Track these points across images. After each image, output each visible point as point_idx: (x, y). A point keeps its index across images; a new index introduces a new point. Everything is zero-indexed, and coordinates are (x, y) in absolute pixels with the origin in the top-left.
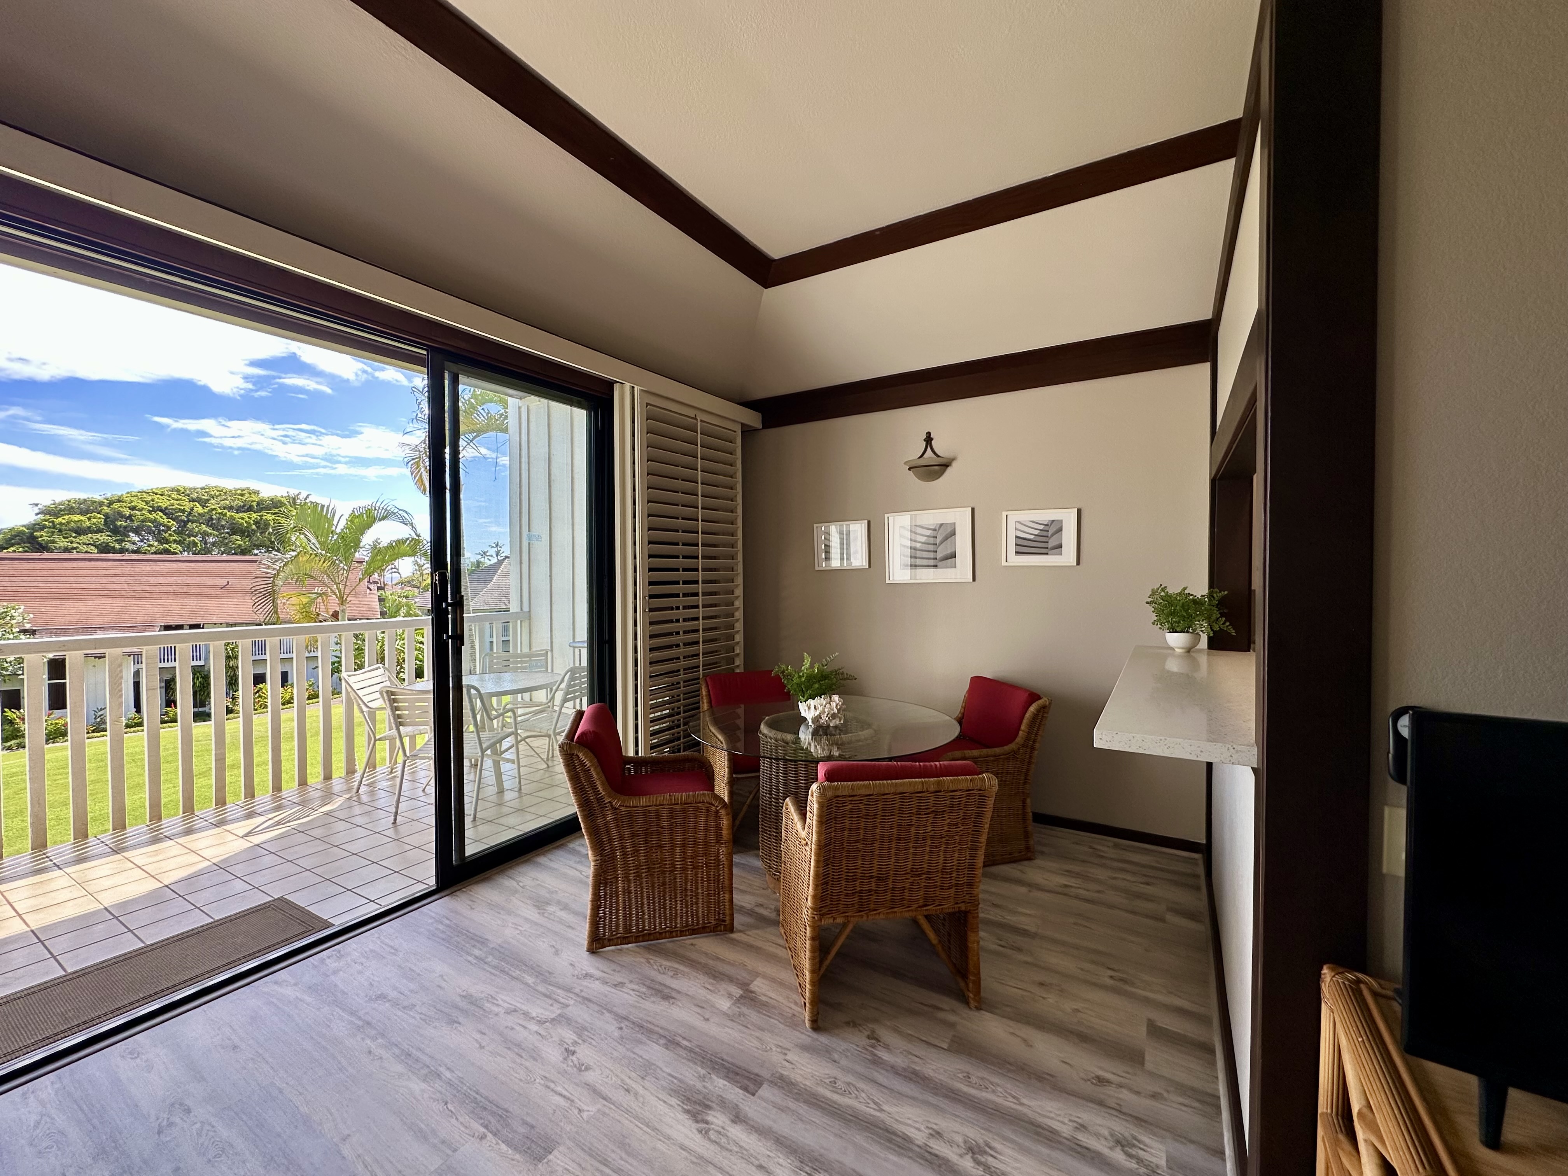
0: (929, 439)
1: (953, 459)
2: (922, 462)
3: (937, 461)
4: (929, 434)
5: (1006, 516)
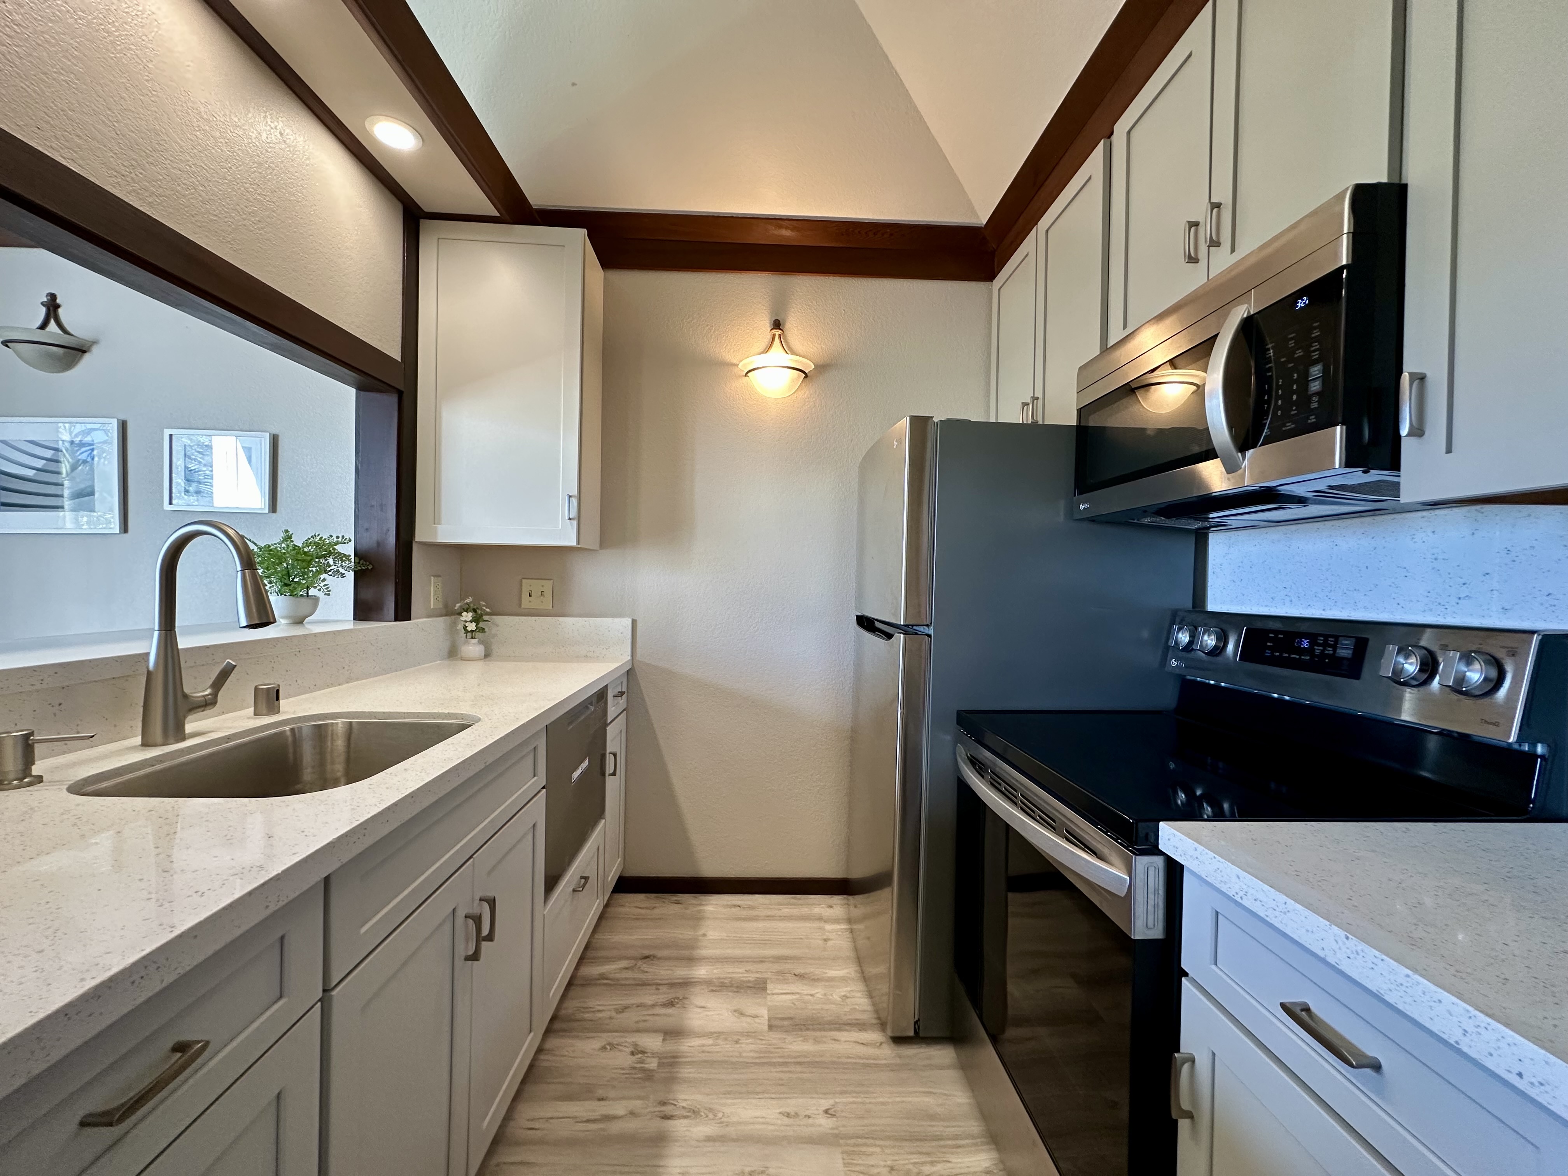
0: (52, 306)
1: (94, 343)
2: (40, 336)
3: (65, 340)
4: (53, 297)
5: (171, 436)
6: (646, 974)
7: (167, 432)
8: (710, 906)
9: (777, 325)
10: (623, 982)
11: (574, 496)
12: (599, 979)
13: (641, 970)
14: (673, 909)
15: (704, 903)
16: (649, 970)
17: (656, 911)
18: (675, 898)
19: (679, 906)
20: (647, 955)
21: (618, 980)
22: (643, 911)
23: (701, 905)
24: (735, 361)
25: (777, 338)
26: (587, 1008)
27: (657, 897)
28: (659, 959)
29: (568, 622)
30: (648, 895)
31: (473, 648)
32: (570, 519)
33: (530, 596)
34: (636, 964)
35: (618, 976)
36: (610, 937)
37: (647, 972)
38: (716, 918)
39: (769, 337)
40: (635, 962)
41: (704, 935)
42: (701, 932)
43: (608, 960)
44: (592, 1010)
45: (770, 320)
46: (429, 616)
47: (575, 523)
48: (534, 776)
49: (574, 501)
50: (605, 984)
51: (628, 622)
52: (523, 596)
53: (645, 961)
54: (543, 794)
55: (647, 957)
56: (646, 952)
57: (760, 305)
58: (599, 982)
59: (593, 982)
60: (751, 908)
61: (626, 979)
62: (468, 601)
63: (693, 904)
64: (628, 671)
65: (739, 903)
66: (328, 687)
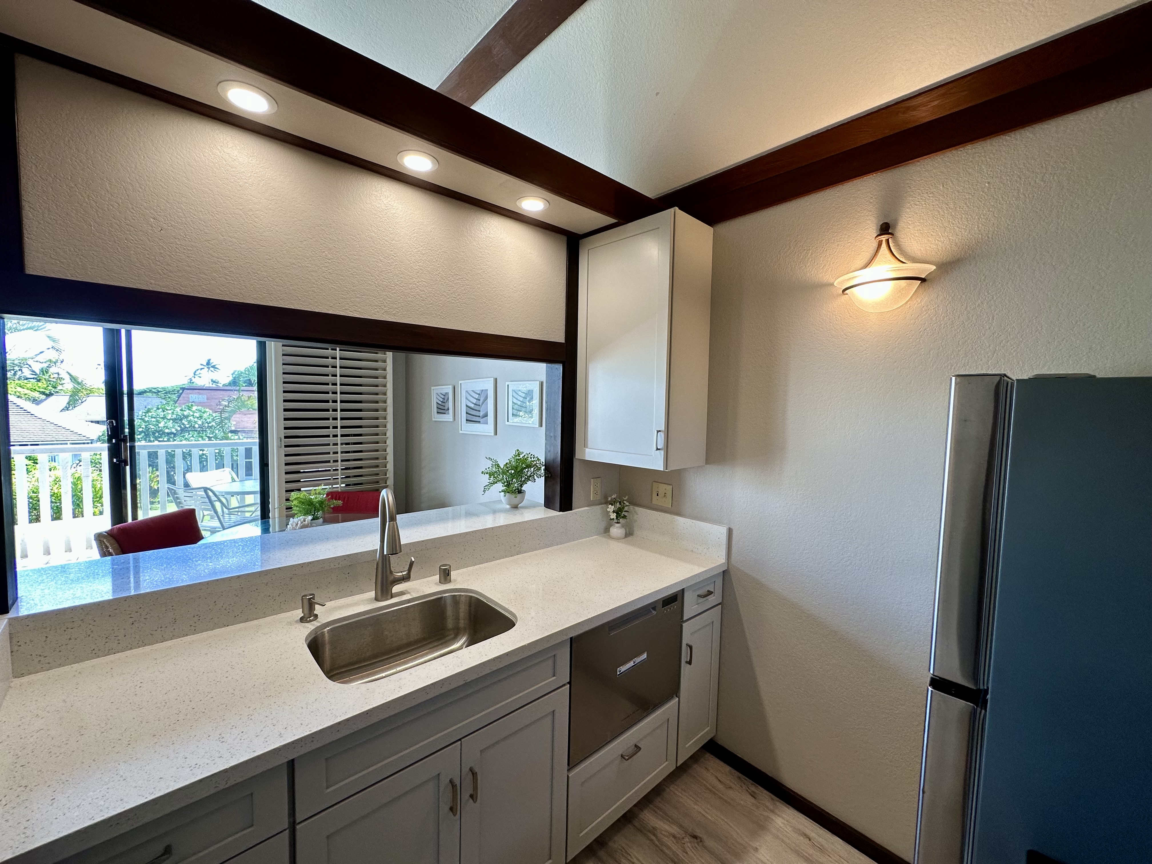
5: (508, 385)
6: (684, 854)
7: (507, 383)
8: (780, 819)
9: (886, 229)
10: (664, 849)
11: (662, 431)
12: (649, 831)
13: (683, 847)
14: (746, 800)
15: (777, 811)
16: (690, 853)
17: (730, 792)
18: (753, 788)
19: (753, 800)
20: (698, 834)
21: (662, 843)
22: (720, 786)
23: (772, 811)
24: (832, 281)
25: (884, 245)
26: (628, 854)
27: (739, 778)
28: (705, 847)
29: (680, 520)
30: (733, 771)
31: (616, 530)
32: (657, 449)
33: (658, 495)
34: (683, 838)
35: (665, 839)
36: (680, 795)
37: (687, 853)
38: (777, 837)
39: (875, 245)
40: (684, 835)
41: (756, 850)
42: (756, 844)
43: (666, 817)
44: (629, 858)
45: (877, 226)
46: (588, 506)
47: (662, 452)
48: (554, 676)
49: (662, 435)
50: (652, 840)
51: (723, 531)
52: (653, 495)
53: (692, 839)
54: (566, 688)
55: (695, 837)
56: (698, 832)
57: (865, 212)
58: (649, 834)
59: (645, 832)
60: (822, 849)
61: (669, 848)
62: (613, 497)
63: (767, 807)
64: (723, 571)
65: (813, 835)
66: (503, 558)
